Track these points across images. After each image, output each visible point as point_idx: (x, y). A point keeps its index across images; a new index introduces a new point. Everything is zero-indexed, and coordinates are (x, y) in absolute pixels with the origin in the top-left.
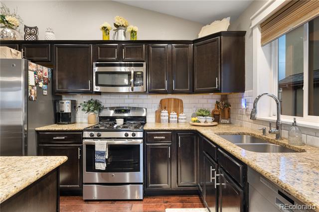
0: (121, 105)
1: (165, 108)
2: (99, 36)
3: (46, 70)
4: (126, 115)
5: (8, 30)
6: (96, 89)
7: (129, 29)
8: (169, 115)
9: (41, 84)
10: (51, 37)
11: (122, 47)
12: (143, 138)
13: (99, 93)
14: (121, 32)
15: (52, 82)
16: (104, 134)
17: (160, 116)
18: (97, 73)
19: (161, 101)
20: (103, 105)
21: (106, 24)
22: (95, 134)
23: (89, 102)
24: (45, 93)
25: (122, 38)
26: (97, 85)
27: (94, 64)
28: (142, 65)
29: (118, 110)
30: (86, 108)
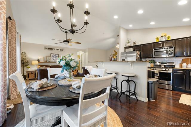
0: (163, 61)
1: (185, 62)
2: (155, 41)
3: (139, 52)
4: (165, 64)
5: (129, 44)
6: (154, 56)
7: (167, 36)
8: (187, 65)
9: (138, 56)
10: (140, 44)
11: (164, 43)
12: (173, 71)
13: (155, 58)
14: (164, 38)
15: (140, 55)
16: (157, 69)
17: (182, 65)
18: (155, 52)
19: (183, 59)
20: (156, 61)
21: (158, 37)
22: (155, 69)
23: (151, 60)
24: (139, 58)
25: (164, 40)
26: (154, 55)
27: (154, 49)
28: (172, 48)
29: (162, 63)
30: (150, 62)
